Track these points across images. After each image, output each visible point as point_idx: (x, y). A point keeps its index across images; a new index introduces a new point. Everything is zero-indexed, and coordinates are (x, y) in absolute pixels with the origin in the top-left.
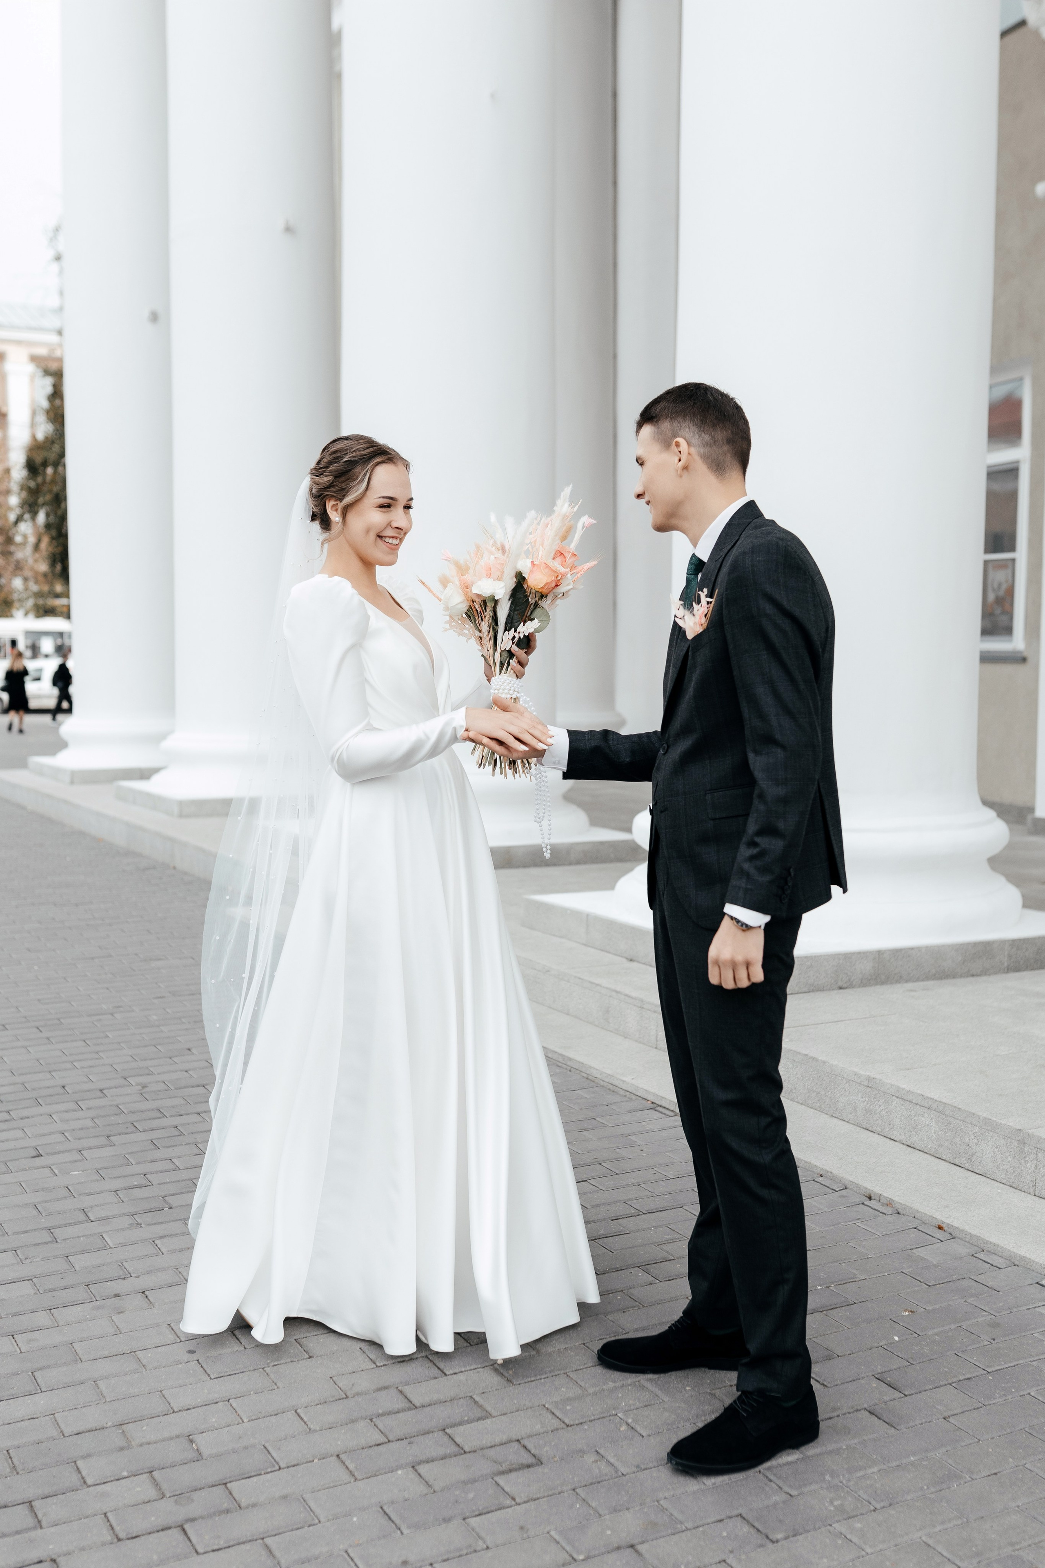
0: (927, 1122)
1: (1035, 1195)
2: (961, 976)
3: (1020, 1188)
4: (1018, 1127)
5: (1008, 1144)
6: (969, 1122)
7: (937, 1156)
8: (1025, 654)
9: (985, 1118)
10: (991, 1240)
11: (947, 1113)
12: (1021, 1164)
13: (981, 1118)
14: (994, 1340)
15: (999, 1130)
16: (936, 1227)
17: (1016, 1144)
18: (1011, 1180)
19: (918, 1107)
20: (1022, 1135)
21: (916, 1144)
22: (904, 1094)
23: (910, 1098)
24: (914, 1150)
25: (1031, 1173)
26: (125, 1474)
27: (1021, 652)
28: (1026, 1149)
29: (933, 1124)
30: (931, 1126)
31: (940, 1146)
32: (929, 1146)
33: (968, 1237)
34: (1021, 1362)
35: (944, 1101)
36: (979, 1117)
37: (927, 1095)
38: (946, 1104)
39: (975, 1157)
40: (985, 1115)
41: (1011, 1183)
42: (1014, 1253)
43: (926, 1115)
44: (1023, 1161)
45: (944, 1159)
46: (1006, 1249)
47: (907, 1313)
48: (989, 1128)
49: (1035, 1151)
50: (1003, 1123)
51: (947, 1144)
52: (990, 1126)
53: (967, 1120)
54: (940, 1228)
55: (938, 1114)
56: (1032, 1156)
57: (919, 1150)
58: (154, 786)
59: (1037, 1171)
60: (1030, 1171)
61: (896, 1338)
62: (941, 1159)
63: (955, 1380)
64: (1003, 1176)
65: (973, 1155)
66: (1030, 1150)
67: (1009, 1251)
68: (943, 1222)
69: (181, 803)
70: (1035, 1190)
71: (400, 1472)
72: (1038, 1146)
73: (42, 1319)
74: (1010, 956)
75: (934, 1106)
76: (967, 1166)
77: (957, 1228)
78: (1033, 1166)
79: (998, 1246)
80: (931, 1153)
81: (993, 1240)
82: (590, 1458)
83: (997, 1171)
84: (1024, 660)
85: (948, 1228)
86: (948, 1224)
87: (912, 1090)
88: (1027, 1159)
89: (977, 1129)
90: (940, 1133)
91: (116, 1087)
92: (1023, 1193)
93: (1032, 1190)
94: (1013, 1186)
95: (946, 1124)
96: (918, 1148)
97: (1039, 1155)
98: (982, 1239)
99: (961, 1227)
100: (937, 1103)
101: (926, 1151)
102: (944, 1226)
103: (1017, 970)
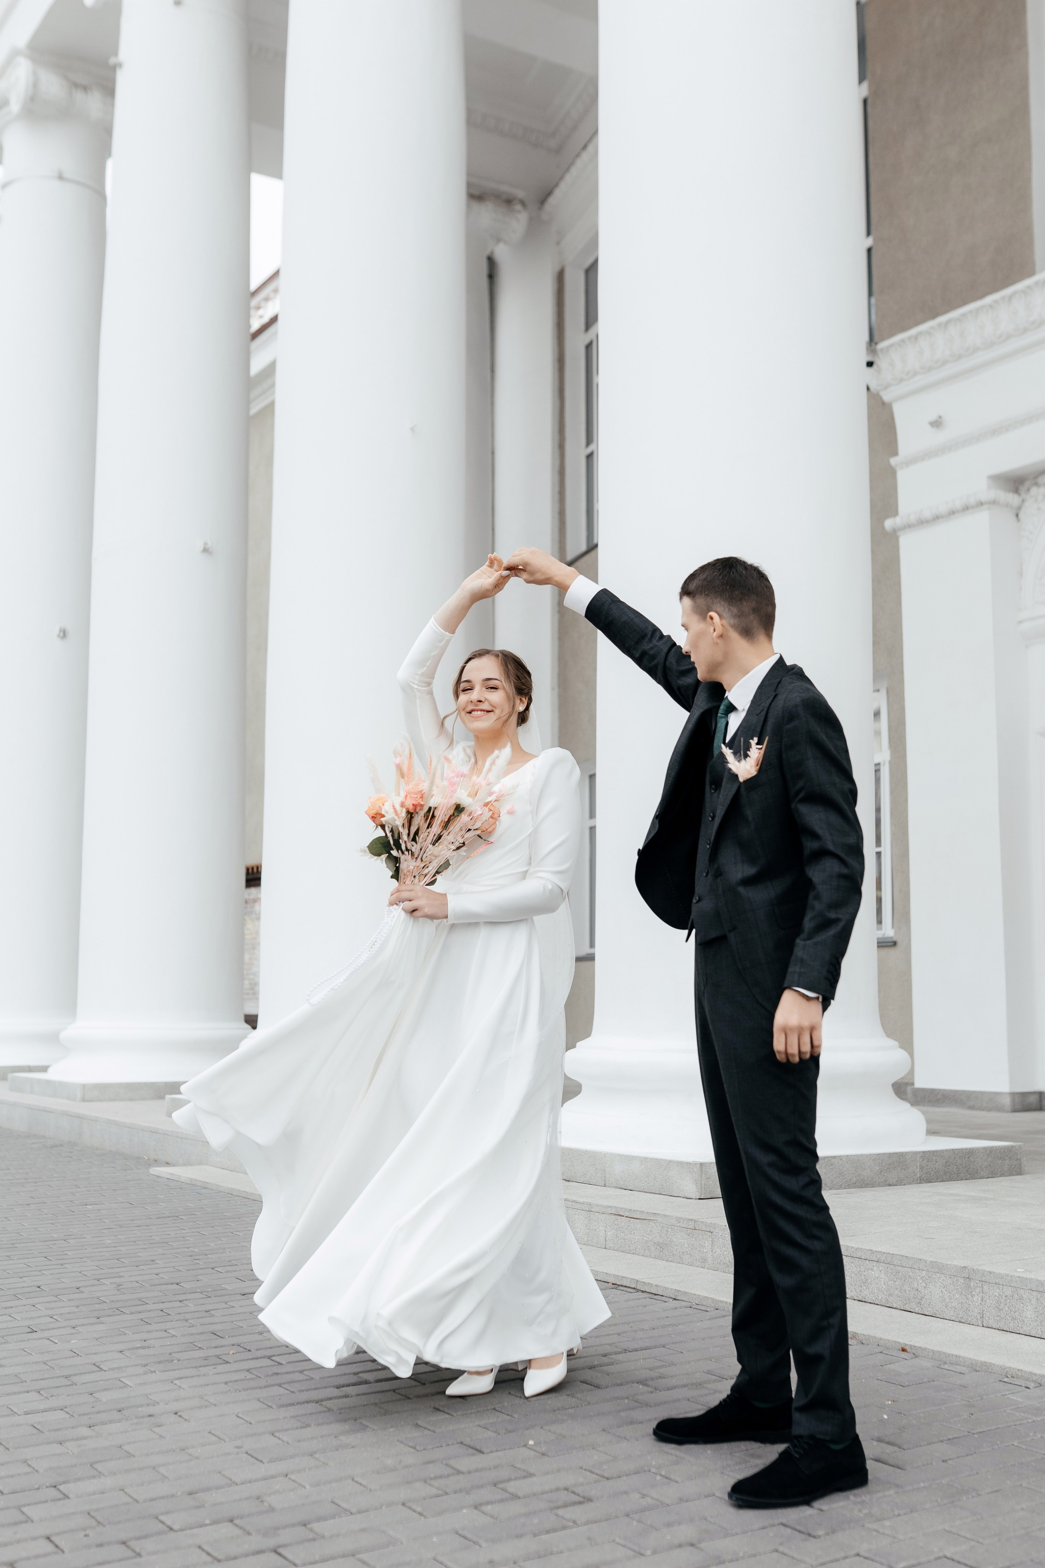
0: (877, 1275)
1: (983, 1326)
2: (879, 1186)
3: (969, 1322)
4: (963, 1265)
5: (955, 1282)
6: (916, 1268)
7: (888, 1306)
8: (894, 939)
9: (932, 1262)
10: (952, 1353)
11: (895, 1263)
12: (968, 1299)
13: (928, 1262)
14: (972, 1414)
15: (945, 1271)
16: (899, 1350)
17: (962, 1281)
18: (959, 1316)
19: (867, 1261)
20: (967, 1271)
21: (867, 1298)
22: (853, 1252)
23: (859, 1254)
24: (865, 1303)
25: (978, 1305)
26: (208, 1522)
27: (892, 938)
28: (971, 1284)
29: (882, 1275)
30: (881, 1278)
31: (890, 1295)
32: (880, 1298)
33: (931, 1354)
34: (1001, 1426)
35: (891, 1252)
36: (926, 1261)
37: (875, 1249)
38: (893, 1254)
39: (924, 1300)
40: (931, 1259)
41: (960, 1319)
42: (975, 1360)
43: (875, 1269)
44: (970, 1296)
45: (894, 1307)
46: (967, 1358)
47: (890, 1402)
48: (936, 1270)
49: (980, 1284)
50: (949, 1263)
51: (896, 1292)
52: (937, 1268)
53: (915, 1267)
54: (904, 1350)
55: (887, 1265)
56: (978, 1290)
57: (870, 1303)
58: (51, 1075)
59: (984, 1303)
60: (977, 1304)
61: (886, 1417)
62: (892, 1308)
63: (945, 1438)
64: (952, 1313)
65: (922, 1298)
66: (976, 1284)
67: (970, 1359)
68: (906, 1345)
69: (84, 1086)
70: (983, 1321)
71: (465, 1511)
72: (983, 1280)
73: (85, 1431)
74: (922, 1168)
75: (883, 1258)
76: (917, 1310)
77: (920, 1347)
78: (979, 1299)
79: (960, 1357)
80: (882, 1304)
81: (954, 1352)
82: (636, 1496)
83: (946, 1310)
84: (895, 944)
85: (911, 1349)
86: (911, 1346)
87: (860, 1247)
88: (974, 1293)
89: (924, 1273)
90: (889, 1283)
91: (91, 1286)
92: (972, 1326)
93: (980, 1323)
94: (962, 1321)
95: (894, 1274)
96: (869, 1302)
97: (985, 1287)
98: (944, 1353)
99: (923, 1346)
100: (885, 1255)
101: (877, 1302)
102: (907, 1348)
103: (929, 1181)
